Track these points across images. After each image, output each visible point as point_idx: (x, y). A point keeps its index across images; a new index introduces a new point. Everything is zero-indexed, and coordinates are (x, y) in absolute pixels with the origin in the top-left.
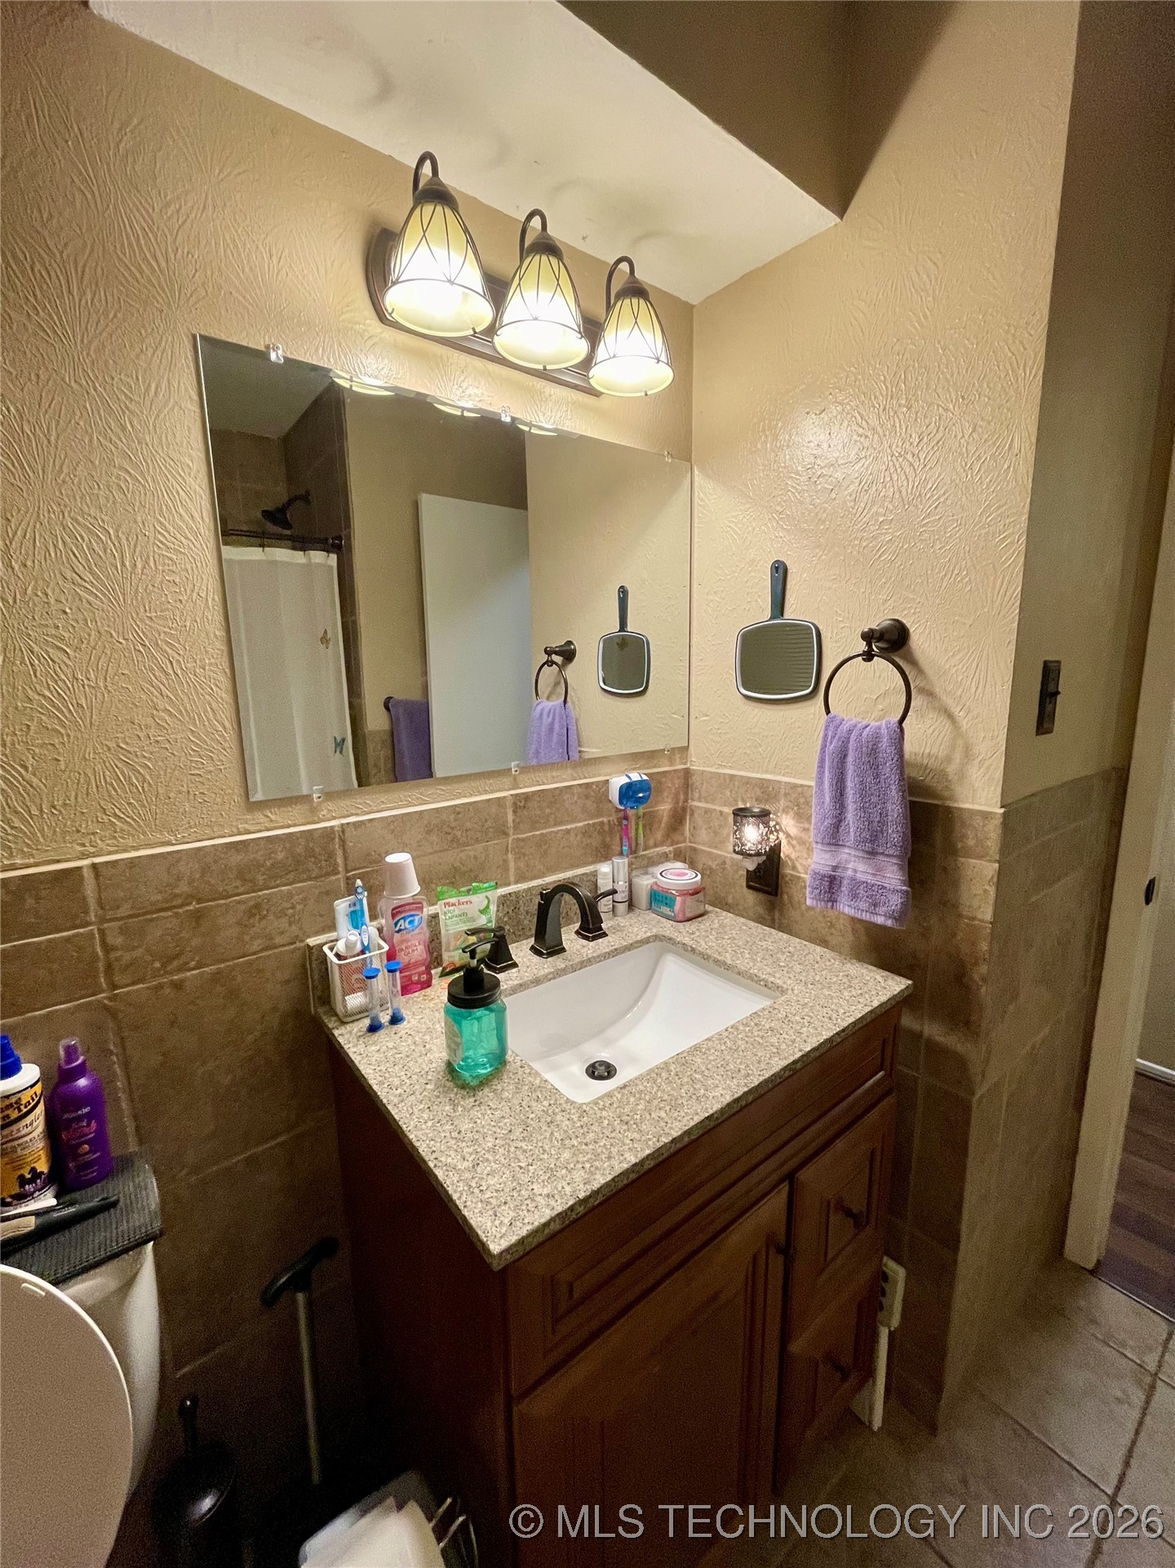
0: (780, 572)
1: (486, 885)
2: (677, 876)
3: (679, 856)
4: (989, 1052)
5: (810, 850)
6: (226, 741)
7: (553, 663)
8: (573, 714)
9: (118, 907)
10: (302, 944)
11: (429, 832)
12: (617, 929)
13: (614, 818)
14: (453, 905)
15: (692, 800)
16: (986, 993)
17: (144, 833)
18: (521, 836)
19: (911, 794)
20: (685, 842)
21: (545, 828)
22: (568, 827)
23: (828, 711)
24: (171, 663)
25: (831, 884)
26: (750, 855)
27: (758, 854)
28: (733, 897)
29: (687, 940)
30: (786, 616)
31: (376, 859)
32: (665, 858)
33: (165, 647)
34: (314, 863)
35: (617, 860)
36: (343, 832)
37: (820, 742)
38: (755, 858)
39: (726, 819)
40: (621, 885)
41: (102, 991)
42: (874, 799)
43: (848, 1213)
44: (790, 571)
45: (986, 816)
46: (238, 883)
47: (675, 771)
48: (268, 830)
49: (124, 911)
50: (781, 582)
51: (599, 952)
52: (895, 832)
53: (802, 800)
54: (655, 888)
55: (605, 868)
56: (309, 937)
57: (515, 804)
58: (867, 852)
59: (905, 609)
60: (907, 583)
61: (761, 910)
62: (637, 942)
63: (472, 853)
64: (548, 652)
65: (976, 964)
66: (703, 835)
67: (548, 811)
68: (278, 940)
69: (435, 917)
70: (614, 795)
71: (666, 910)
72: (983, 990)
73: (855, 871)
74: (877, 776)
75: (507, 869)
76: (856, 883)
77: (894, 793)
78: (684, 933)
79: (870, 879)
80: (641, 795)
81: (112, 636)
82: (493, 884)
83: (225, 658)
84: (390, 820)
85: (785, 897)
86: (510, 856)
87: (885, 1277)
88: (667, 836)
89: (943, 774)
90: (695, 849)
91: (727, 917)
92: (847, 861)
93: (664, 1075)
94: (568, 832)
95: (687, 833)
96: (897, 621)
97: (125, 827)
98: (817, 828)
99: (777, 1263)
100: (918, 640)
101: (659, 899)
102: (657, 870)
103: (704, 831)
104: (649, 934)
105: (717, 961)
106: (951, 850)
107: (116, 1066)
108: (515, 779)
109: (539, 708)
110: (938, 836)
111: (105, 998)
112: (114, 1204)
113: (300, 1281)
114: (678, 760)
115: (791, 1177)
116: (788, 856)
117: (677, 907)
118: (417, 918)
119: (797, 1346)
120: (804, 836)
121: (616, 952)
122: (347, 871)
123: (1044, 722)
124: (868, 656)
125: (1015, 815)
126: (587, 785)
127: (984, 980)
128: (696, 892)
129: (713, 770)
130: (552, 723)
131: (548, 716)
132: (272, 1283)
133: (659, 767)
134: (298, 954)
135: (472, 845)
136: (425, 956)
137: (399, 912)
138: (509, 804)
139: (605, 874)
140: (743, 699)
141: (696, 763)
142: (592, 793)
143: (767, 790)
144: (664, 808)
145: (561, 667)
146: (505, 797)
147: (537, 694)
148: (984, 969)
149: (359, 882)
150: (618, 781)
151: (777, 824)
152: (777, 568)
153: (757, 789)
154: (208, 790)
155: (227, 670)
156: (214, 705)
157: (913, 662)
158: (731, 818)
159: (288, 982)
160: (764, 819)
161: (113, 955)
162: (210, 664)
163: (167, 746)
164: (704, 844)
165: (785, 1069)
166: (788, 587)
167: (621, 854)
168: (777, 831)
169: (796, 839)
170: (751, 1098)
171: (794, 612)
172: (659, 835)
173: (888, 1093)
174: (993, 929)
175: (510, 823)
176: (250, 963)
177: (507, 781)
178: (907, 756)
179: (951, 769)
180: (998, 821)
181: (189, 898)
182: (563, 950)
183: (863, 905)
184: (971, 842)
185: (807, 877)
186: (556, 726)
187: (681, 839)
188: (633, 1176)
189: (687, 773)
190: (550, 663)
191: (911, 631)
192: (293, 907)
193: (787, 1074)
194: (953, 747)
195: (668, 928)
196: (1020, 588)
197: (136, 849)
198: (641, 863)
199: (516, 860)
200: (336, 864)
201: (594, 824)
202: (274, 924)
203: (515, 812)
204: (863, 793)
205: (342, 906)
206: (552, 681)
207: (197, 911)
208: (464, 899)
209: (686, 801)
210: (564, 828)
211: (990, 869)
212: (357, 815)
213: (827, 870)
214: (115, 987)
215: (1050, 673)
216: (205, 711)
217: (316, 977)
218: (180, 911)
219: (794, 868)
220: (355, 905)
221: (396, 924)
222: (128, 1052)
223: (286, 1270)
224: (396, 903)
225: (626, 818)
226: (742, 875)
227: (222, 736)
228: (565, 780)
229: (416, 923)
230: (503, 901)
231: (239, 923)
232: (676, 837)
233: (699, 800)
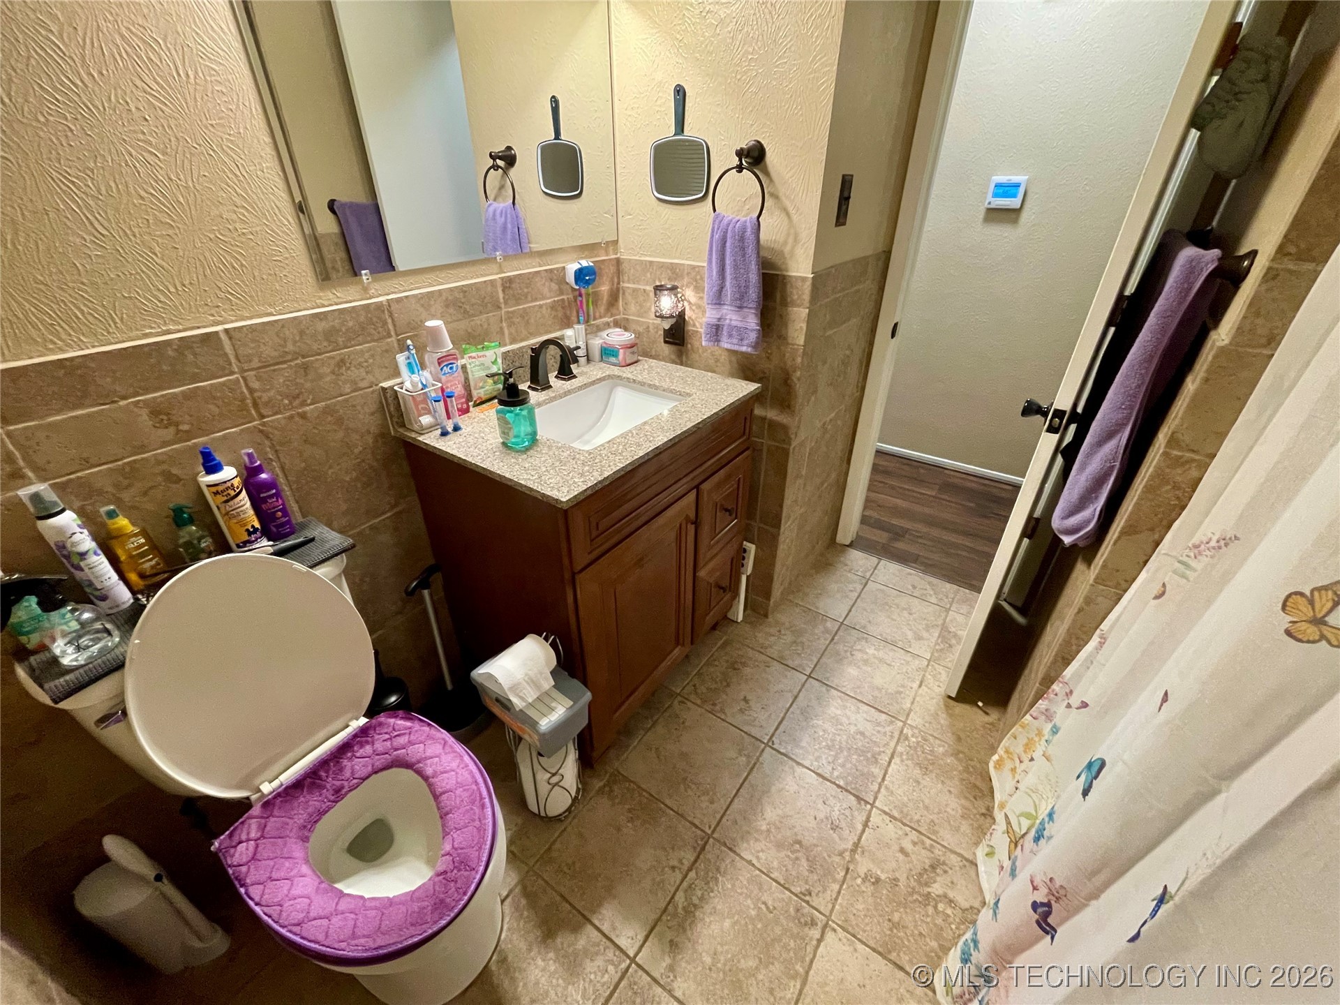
0: (680, 93)
1: (493, 344)
2: (617, 337)
3: (617, 324)
4: (800, 421)
5: (704, 312)
6: (293, 233)
7: (499, 167)
8: (521, 214)
9: (250, 361)
10: (378, 387)
11: (447, 306)
12: (582, 374)
13: (571, 296)
14: (474, 358)
15: (623, 282)
16: (800, 389)
17: (253, 306)
18: (510, 310)
19: (763, 268)
20: (619, 314)
21: (524, 304)
22: (541, 303)
23: (715, 210)
24: (237, 165)
25: (716, 330)
26: (667, 318)
27: (671, 316)
28: (656, 351)
29: (629, 376)
30: (685, 134)
31: (416, 327)
32: (608, 325)
33: (229, 151)
34: (375, 329)
35: (576, 326)
36: (390, 306)
37: (709, 234)
38: (669, 320)
39: (648, 295)
40: (581, 344)
41: (255, 420)
42: (742, 271)
43: (727, 510)
44: (687, 94)
45: (804, 279)
46: (325, 344)
47: (610, 259)
48: (337, 304)
49: (255, 364)
50: (681, 103)
51: (574, 387)
52: (754, 293)
53: (698, 277)
54: (604, 345)
55: (569, 332)
56: (381, 382)
57: (503, 284)
58: (738, 307)
59: (763, 133)
60: (765, 112)
61: (673, 357)
62: (598, 379)
63: (479, 322)
64: (493, 157)
65: (795, 371)
66: (633, 308)
67: (526, 290)
68: (362, 385)
69: (464, 367)
70: (571, 278)
71: (613, 360)
72: (798, 386)
73: (731, 320)
74: (744, 256)
75: (503, 334)
76: (731, 327)
77: (753, 267)
78: (627, 372)
79: (739, 324)
80: (587, 278)
81: (188, 142)
82: (497, 343)
83: (277, 162)
84: (420, 296)
85: (689, 346)
86: (504, 324)
87: (745, 551)
88: (608, 310)
89: (781, 253)
90: (628, 319)
91: (653, 362)
92: (726, 314)
93: (630, 435)
94: (541, 306)
95: (621, 308)
96: (758, 142)
97: (238, 302)
98: (708, 294)
99: (691, 528)
100: (771, 158)
101: (607, 352)
102: (604, 334)
103: (633, 305)
104: (604, 375)
105: (650, 385)
106: (785, 303)
107: (277, 469)
108: (500, 266)
109: (491, 209)
110: (778, 296)
111: (259, 425)
112: (312, 540)
113: (424, 584)
114: (611, 252)
115: (697, 487)
116: (690, 318)
117: (621, 356)
118: (454, 365)
119: (702, 573)
120: (700, 302)
121: (586, 386)
122: (397, 335)
123: (841, 218)
124: (740, 168)
125: (819, 279)
126: (551, 271)
127: (799, 379)
128: (632, 347)
129: (637, 258)
130: (505, 223)
131: (501, 216)
132: (409, 586)
133: (599, 256)
134: (375, 395)
135: (478, 316)
136: (463, 392)
137: (443, 362)
138: (499, 284)
139: (570, 337)
140: (658, 202)
141: (624, 254)
142: (555, 277)
143: (675, 271)
144: (604, 288)
145: (505, 172)
146: (495, 279)
147: (486, 197)
148: (798, 373)
149: (409, 342)
150: (572, 267)
151: (683, 295)
152: (678, 91)
153: (669, 272)
154: (289, 272)
155: (280, 173)
156: (277, 202)
157: (767, 174)
158: (652, 294)
159: (372, 414)
160: (674, 292)
161: (256, 395)
162: (267, 168)
163: (252, 237)
164: (633, 315)
165: (694, 426)
166: (687, 108)
167: (579, 322)
168: (682, 300)
169: (695, 305)
170: (677, 440)
171: (690, 131)
172: (602, 309)
173: (747, 449)
174: (804, 350)
175: (502, 300)
176: (346, 400)
177: (495, 267)
178: (762, 242)
179: (787, 249)
180: (809, 283)
181: (297, 355)
182: (551, 387)
183: (735, 341)
184: (795, 297)
185: (702, 330)
186: (509, 226)
187: (618, 312)
188: (623, 473)
189: (618, 262)
190: (495, 167)
191: (767, 150)
192: (366, 361)
193: (695, 429)
194: (788, 235)
195: (616, 371)
196: (829, 123)
197: (251, 318)
198: (594, 331)
199: (509, 326)
200: (389, 330)
201: (558, 301)
202: (354, 373)
203: (503, 291)
204: (736, 267)
205: (401, 358)
206: (497, 185)
207: (303, 364)
208: (481, 354)
209: (619, 283)
210: (538, 303)
211: (804, 312)
212: (395, 293)
213: (714, 321)
214: (263, 417)
215: (847, 183)
216: (273, 208)
217: (392, 409)
218: (292, 364)
219: (694, 325)
220: (409, 358)
221: (442, 369)
222: (282, 460)
223: (415, 580)
224: (439, 355)
225: (580, 295)
226: (661, 335)
227: (289, 229)
228: (534, 267)
229: (455, 369)
230: (505, 356)
231: (333, 372)
232: (614, 311)
233: (629, 282)
